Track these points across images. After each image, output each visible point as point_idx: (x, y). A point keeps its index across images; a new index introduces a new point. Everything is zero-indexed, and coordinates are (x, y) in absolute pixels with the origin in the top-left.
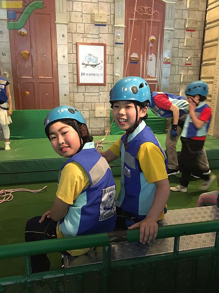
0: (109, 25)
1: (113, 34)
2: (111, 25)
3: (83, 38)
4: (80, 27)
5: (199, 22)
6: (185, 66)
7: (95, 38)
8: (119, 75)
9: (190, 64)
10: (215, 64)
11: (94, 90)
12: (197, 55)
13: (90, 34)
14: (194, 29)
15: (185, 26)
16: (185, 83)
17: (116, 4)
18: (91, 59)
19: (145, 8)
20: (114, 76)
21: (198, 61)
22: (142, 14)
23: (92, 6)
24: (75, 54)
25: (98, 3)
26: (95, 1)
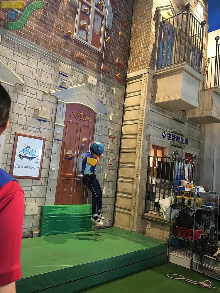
0: (50, 122)
1: (53, 130)
2: (52, 122)
3: (24, 129)
4: (21, 119)
6: (108, 166)
7: (36, 132)
8: (55, 170)
9: (111, 165)
10: (134, 168)
11: (27, 184)
12: (116, 158)
13: (31, 127)
14: (114, 137)
15: (109, 133)
16: (107, 181)
17: (59, 105)
18: (29, 152)
19: (81, 113)
20: (50, 170)
21: (116, 163)
22: (78, 118)
23: (37, 102)
24: (13, 144)
25: (42, 101)
26: (40, 98)
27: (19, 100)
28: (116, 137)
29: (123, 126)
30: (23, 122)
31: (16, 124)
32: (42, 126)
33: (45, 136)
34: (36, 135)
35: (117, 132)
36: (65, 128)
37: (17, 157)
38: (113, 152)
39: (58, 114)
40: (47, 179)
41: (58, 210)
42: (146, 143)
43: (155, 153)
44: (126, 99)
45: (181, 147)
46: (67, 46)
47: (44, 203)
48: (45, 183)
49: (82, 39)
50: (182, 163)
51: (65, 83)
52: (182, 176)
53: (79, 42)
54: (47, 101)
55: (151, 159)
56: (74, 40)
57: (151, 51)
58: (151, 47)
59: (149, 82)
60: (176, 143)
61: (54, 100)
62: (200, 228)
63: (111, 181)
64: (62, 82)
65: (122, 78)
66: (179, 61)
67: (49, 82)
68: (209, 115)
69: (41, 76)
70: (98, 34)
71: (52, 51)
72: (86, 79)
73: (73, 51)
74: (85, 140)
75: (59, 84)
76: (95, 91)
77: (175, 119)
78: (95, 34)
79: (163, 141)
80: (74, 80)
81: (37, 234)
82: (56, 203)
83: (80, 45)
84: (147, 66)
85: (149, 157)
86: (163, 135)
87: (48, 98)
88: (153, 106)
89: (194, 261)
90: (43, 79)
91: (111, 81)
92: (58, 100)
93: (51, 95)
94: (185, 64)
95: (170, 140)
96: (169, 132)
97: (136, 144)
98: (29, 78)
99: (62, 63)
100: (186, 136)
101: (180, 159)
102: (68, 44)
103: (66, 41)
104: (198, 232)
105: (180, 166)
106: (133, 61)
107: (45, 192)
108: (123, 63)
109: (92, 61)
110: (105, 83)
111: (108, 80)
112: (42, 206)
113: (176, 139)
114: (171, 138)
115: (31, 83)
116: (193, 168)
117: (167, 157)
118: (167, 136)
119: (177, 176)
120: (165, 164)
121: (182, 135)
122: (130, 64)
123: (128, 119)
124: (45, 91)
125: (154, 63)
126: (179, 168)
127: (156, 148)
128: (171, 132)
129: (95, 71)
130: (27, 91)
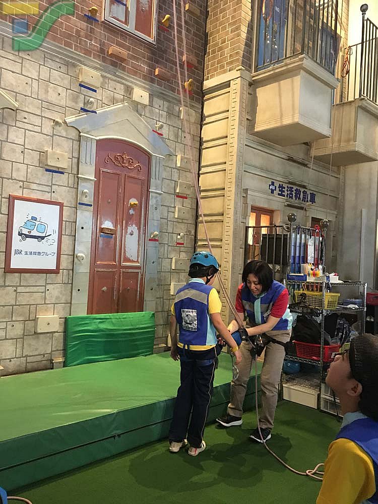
0: (69, 173)
1: (75, 188)
2: (73, 174)
3: (23, 188)
4: (18, 169)
5: (192, 187)
6: (176, 246)
7: (45, 192)
8: (84, 256)
9: (183, 244)
10: (221, 247)
11: (36, 282)
12: (190, 232)
13: (36, 183)
14: (185, 196)
15: (175, 190)
16: (177, 271)
17: (83, 143)
18: (36, 226)
19: (124, 156)
20: (75, 256)
21: (191, 240)
22: (120, 165)
23: (43, 139)
24: (6, 214)
25: (52, 137)
26: (48, 132)
27: (12, 137)
28: (189, 195)
29: (201, 176)
30: (21, 175)
31: (8, 179)
32: (56, 181)
33: (63, 199)
34: (47, 197)
35: (189, 187)
36: (97, 185)
37: (16, 237)
38: (185, 221)
39: (82, 159)
40: (71, 272)
41: (95, 322)
42: (240, 204)
43: (258, 221)
44: (204, 127)
45: (302, 208)
46: (90, 34)
47: (69, 312)
48: (69, 279)
49: (118, 20)
50: (303, 236)
51: (91, 103)
52: (303, 257)
53: (112, 27)
54: (62, 137)
55: (251, 231)
56: (102, 22)
57: (245, 38)
58: (244, 29)
59: (242, 93)
60: (294, 201)
61: (73, 134)
62: (333, 343)
63: (182, 271)
64: (86, 101)
65: (195, 88)
66: (294, 54)
67: (63, 103)
68: (351, 148)
69: (47, 92)
70: (147, 9)
71: (65, 45)
72: (130, 94)
73: (102, 44)
74: (134, 204)
75: (82, 105)
76: (147, 115)
77: (291, 159)
78: (142, 9)
79: (271, 200)
80: (107, 97)
81: (60, 362)
82: (90, 310)
83: (115, 32)
84: (238, 66)
85: (247, 228)
86: (271, 188)
87: (63, 131)
88: (252, 137)
89: (322, 396)
90: (52, 97)
91: (175, 95)
92: (81, 134)
93: (67, 126)
94: (303, 58)
95: (284, 196)
96: (281, 183)
97: (224, 206)
98: (26, 96)
99: (83, 67)
100: (311, 188)
101: (299, 228)
102: (92, 30)
103: (89, 26)
104: (330, 348)
105: (298, 241)
106: (214, 58)
107: (70, 294)
108: (194, 61)
109: (137, 59)
110: (164, 99)
111: (170, 93)
112: (66, 318)
113: (294, 194)
114: (285, 194)
115: (30, 106)
116: (322, 243)
117: (277, 227)
118: (277, 189)
119: (294, 257)
120: (273, 238)
121: (304, 187)
122: (209, 62)
123: (209, 163)
124: (57, 118)
125: (250, 59)
126: (298, 244)
127: (259, 211)
128: (286, 183)
129: (145, 78)
130: (25, 120)
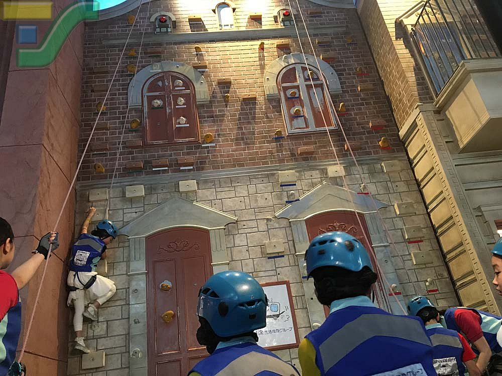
0: (288, 255)
1: (297, 266)
2: (292, 254)
4: (246, 265)
5: (424, 228)
6: (429, 295)
7: (272, 276)
9: (437, 290)
10: (476, 280)
12: (441, 275)
14: (420, 239)
15: (404, 237)
17: (294, 227)
18: (270, 307)
19: (335, 224)
20: (312, 327)
21: (447, 284)
23: (261, 236)
25: (268, 231)
26: (263, 229)
27: (237, 242)
29: (431, 214)
30: (250, 268)
32: (279, 264)
33: (288, 278)
34: (274, 279)
35: (419, 229)
39: (296, 240)
44: (415, 169)
46: (280, 148)
49: (300, 128)
51: (292, 194)
53: (297, 135)
54: (276, 228)
56: (287, 136)
57: (415, 80)
58: (411, 74)
59: (428, 124)
61: (284, 223)
64: (289, 195)
65: (391, 142)
67: (271, 203)
69: (256, 201)
70: (323, 109)
71: (262, 165)
72: (326, 174)
73: (292, 150)
75: (286, 199)
76: (349, 183)
78: (318, 112)
80: (306, 185)
83: (300, 137)
87: (274, 224)
90: (261, 202)
91: (372, 157)
92: (290, 221)
93: (278, 219)
94: (463, 63)
97: (459, 234)
98: (242, 210)
99: (280, 172)
102: (281, 145)
103: (278, 143)
109: (325, 147)
115: (246, 215)
122: (397, 116)
123: (432, 199)
124: (268, 216)
130: (244, 227)
